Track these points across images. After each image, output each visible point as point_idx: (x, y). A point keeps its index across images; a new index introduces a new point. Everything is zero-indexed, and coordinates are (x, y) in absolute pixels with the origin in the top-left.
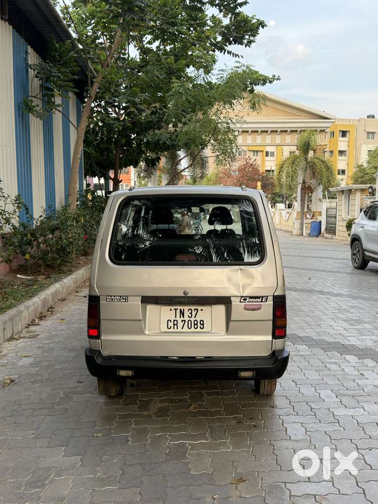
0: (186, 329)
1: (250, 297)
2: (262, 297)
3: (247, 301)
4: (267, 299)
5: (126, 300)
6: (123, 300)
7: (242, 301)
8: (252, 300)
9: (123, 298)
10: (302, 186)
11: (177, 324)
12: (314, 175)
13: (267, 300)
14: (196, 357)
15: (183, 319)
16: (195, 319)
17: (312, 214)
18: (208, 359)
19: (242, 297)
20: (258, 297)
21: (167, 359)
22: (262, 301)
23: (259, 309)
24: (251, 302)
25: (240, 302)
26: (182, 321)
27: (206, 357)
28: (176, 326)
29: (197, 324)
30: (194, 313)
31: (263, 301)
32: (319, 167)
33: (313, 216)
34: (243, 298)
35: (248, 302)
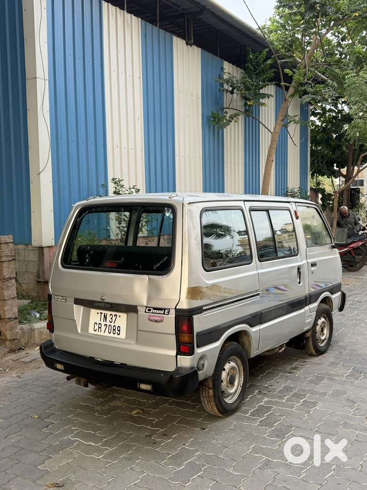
0: (107, 333)
1: (154, 309)
2: (165, 309)
3: (151, 311)
4: (169, 311)
6: (64, 301)
7: (147, 311)
8: (155, 311)
9: (64, 299)
11: (100, 328)
13: (169, 313)
14: (114, 362)
15: (106, 323)
16: (114, 324)
18: (123, 366)
19: (147, 307)
20: (161, 309)
22: (164, 314)
23: (162, 321)
24: (154, 313)
25: (145, 312)
26: (105, 325)
27: (121, 364)
29: (115, 330)
30: (114, 318)
31: (166, 313)
34: (148, 309)
35: (152, 313)
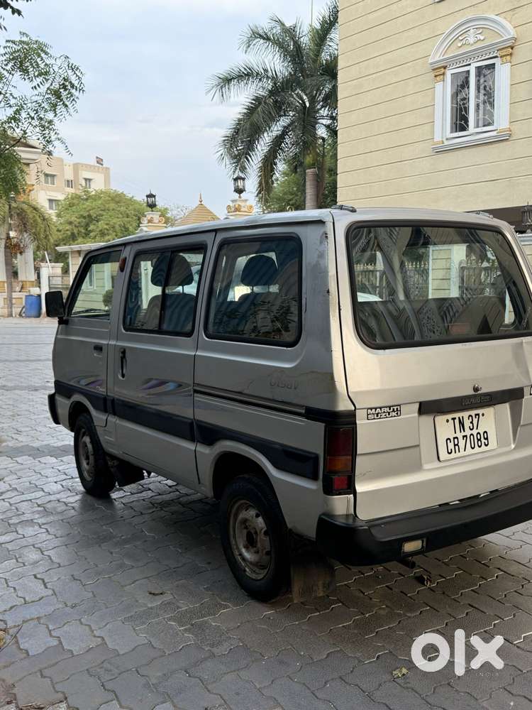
0: (469, 450)
5: (398, 412)
6: (394, 414)
9: (394, 411)
10: (6, 243)
11: (457, 445)
12: (25, 227)
14: (480, 495)
15: (464, 434)
16: (478, 431)
17: (21, 284)
21: (447, 508)
25: (530, 394)
26: (464, 437)
27: (491, 492)
28: (457, 447)
29: (480, 439)
30: (475, 421)
32: (31, 216)
33: (22, 288)
